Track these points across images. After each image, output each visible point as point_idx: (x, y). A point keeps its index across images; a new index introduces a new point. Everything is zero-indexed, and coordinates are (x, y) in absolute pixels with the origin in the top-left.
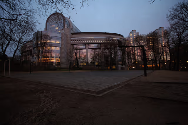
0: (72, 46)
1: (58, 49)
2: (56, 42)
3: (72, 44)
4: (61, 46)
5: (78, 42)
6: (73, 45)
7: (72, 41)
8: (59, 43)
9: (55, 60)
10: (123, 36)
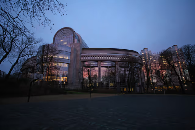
0: (82, 63)
1: (66, 65)
2: (65, 58)
3: (81, 61)
4: (69, 63)
5: (89, 58)
6: (84, 62)
7: (82, 57)
8: (67, 58)
9: (61, 79)
10: (138, 53)
